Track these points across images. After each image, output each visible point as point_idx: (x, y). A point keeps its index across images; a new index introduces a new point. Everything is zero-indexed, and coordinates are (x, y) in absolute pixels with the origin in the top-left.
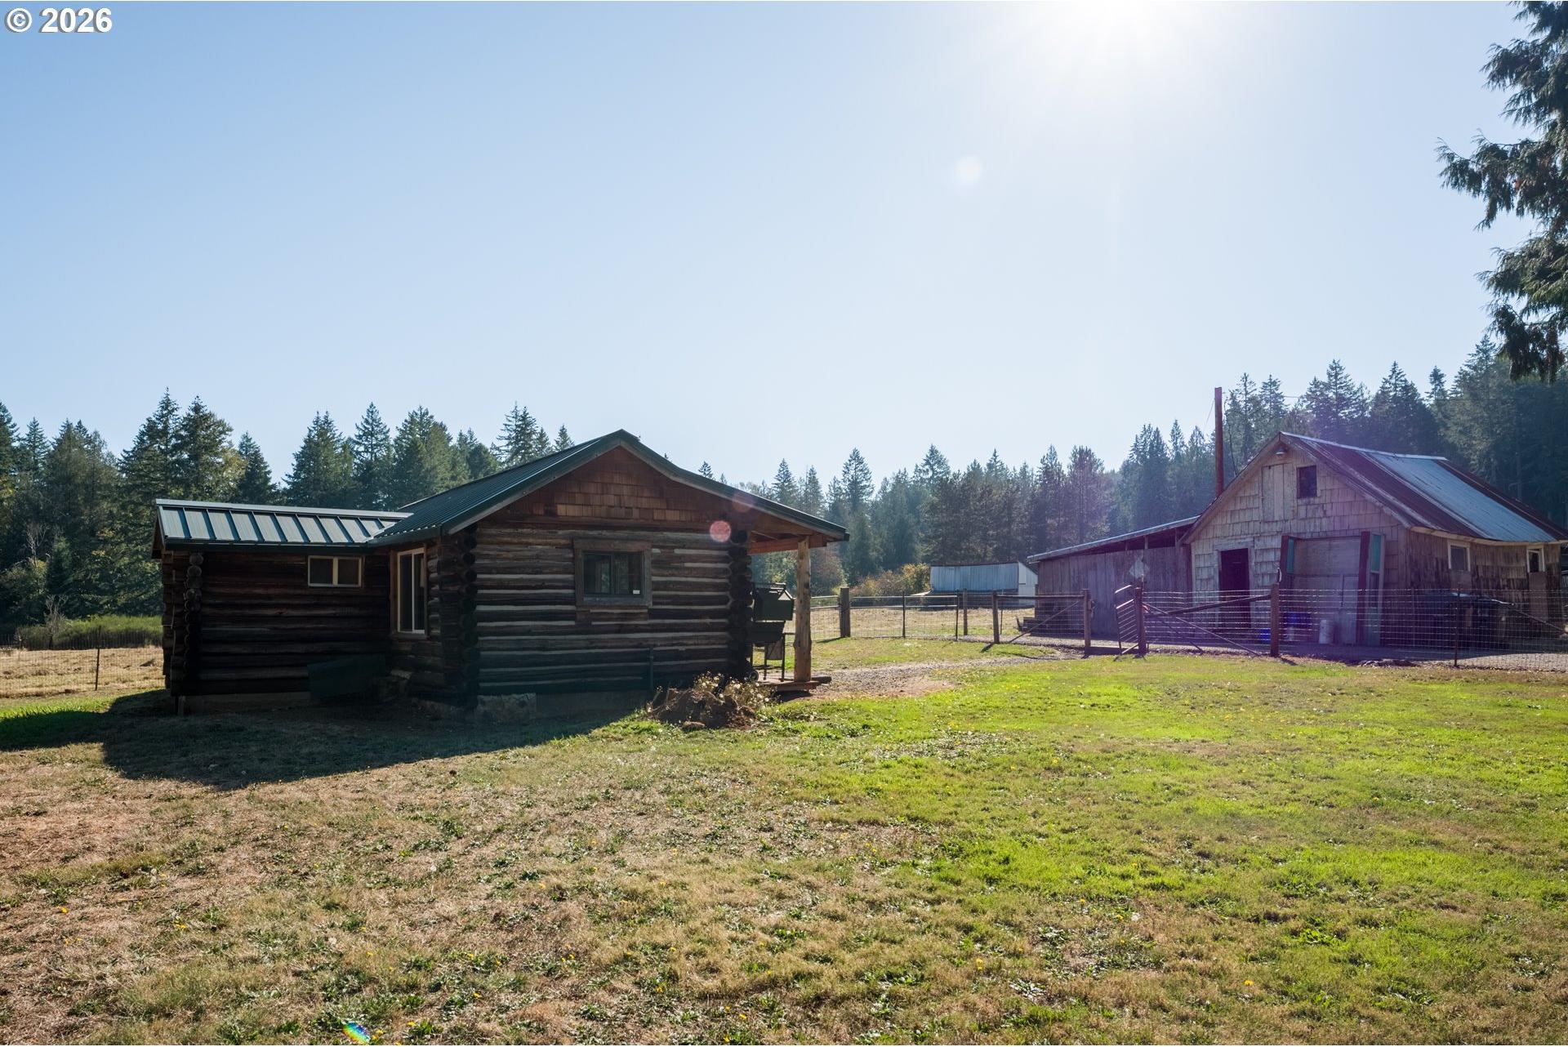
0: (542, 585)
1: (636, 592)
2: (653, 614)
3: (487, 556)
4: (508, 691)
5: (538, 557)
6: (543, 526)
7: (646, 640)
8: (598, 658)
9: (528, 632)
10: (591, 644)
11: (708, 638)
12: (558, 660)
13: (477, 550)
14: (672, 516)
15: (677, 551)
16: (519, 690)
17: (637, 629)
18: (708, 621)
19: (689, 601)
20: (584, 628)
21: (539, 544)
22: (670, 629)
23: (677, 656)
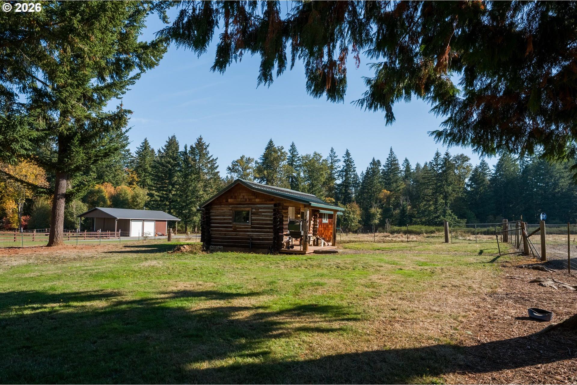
0: (225, 219)
1: (248, 221)
2: (252, 228)
3: (213, 213)
4: (217, 245)
5: (224, 212)
6: (226, 205)
7: (250, 234)
8: (238, 239)
9: (222, 231)
10: (236, 235)
11: (268, 235)
12: (229, 238)
13: (211, 211)
14: (257, 200)
15: (260, 210)
16: (220, 245)
17: (248, 231)
18: (269, 230)
19: (262, 224)
20: (235, 231)
21: (226, 209)
22: (257, 232)
23: (259, 239)
